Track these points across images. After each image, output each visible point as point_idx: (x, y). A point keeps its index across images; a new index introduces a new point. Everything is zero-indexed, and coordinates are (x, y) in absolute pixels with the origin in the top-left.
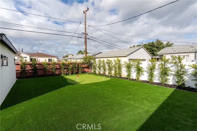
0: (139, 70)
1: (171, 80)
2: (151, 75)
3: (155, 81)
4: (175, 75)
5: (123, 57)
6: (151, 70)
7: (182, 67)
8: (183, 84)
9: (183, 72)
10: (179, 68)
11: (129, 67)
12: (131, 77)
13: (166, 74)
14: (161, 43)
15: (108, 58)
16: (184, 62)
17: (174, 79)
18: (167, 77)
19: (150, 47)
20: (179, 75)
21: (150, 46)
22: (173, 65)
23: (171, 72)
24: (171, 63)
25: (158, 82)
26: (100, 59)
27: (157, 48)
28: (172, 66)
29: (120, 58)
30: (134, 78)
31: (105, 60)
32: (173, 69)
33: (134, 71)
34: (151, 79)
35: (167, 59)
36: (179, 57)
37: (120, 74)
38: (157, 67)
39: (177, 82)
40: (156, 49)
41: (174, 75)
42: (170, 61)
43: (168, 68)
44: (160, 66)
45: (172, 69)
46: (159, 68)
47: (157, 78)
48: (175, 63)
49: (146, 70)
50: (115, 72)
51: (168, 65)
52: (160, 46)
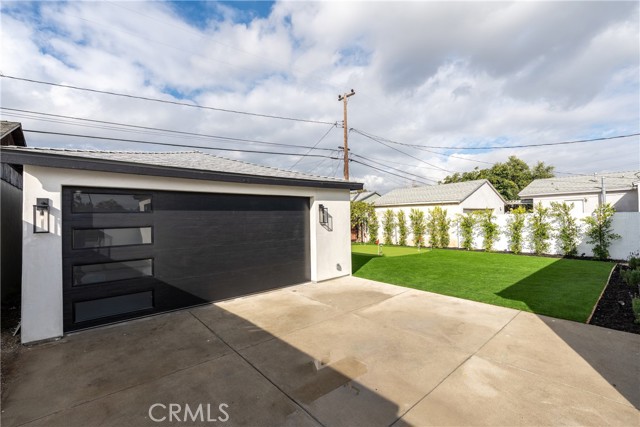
0: (490, 230)
1: (553, 247)
2: (516, 238)
3: (523, 251)
4: (561, 237)
5: (451, 204)
6: (516, 228)
7: (570, 222)
8: (574, 251)
9: (573, 230)
10: (567, 224)
11: (467, 226)
12: (473, 246)
13: (544, 234)
14: (524, 167)
15: (414, 208)
16: (573, 214)
17: (558, 244)
18: (546, 241)
19: (499, 178)
20: (567, 235)
21: (498, 175)
22: (554, 219)
23: (553, 232)
24: (553, 215)
25: (529, 251)
26: (390, 209)
27: (513, 178)
28: (553, 222)
29: (443, 208)
30: (480, 248)
31: (407, 211)
32: (555, 227)
33: (477, 232)
34: (516, 247)
35: (544, 208)
36: (565, 206)
37: (445, 241)
38: (525, 223)
39: (564, 248)
40: (512, 183)
41: (557, 237)
42: (550, 211)
43: (547, 224)
44: (532, 222)
45: (554, 225)
46: (530, 225)
47: (527, 244)
48: (559, 215)
49: (505, 229)
50: (433, 237)
51: (547, 220)
52: (521, 174)
